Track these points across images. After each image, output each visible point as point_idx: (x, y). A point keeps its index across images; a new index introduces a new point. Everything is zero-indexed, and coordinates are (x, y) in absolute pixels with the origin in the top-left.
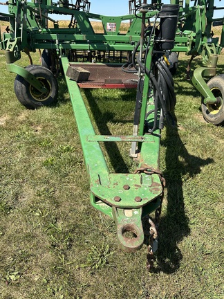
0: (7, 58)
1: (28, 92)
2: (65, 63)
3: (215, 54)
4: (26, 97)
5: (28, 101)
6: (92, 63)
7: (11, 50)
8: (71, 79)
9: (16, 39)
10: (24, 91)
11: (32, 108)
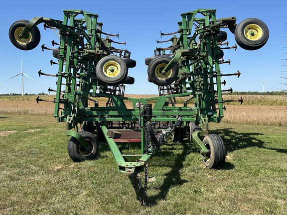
0: (67, 127)
1: (77, 149)
2: (105, 130)
3: (207, 122)
4: (76, 152)
5: (77, 155)
6: (124, 130)
7: (70, 122)
8: (110, 137)
9: (73, 115)
10: (75, 148)
11: (79, 161)
